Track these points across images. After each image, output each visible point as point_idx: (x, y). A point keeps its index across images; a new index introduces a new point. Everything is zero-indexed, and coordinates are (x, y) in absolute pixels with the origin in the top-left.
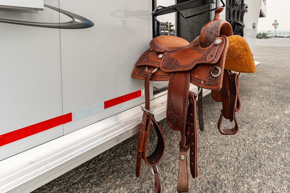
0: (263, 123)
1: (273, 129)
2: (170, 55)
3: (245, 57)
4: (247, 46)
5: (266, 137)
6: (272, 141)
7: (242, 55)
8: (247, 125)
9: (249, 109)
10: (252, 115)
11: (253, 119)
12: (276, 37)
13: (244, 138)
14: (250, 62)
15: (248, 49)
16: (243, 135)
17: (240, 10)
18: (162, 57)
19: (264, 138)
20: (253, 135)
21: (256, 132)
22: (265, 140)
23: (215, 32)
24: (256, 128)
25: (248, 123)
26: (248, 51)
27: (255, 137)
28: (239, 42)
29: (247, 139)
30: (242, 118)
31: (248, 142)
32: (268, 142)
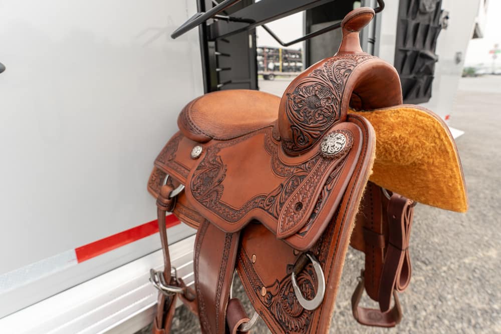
0: (459, 266)
1: (483, 286)
2: (219, 150)
3: (437, 170)
4: (449, 142)
5: (465, 306)
6: (480, 320)
7: (428, 163)
8: (424, 267)
9: (432, 228)
10: (438, 244)
11: (438, 253)
12: (493, 74)
13: (415, 303)
14: (453, 185)
15: (449, 150)
16: (415, 294)
17: (432, 24)
18: (200, 155)
19: (462, 309)
20: (437, 297)
21: (443, 290)
22: (464, 313)
23: (330, 103)
24: (443, 277)
25: (427, 262)
26: (451, 155)
27: (440, 303)
28: (423, 128)
29: (422, 307)
30: (415, 248)
31: (424, 313)
32: (469, 321)
